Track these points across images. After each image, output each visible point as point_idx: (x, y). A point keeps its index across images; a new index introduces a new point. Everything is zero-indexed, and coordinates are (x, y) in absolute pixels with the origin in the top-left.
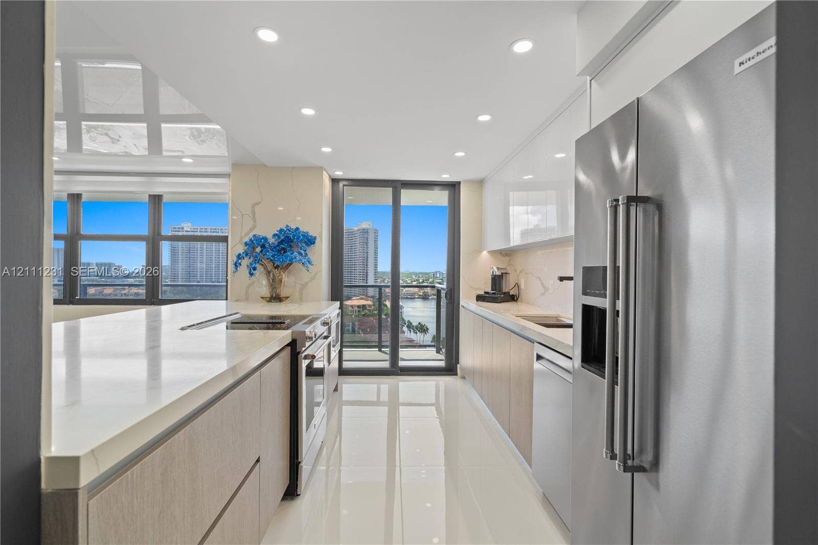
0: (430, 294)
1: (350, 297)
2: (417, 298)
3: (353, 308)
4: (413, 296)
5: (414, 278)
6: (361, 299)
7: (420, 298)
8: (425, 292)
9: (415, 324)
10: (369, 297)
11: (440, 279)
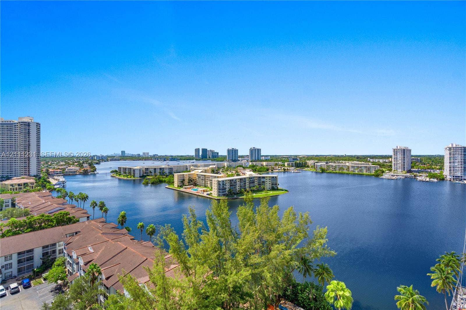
0: (89, 171)
1: (11, 178)
2: (79, 174)
3: (13, 186)
4: (74, 173)
5: (75, 160)
6: (23, 178)
7: (81, 174)
8: (85, 170)
9: (76, 194)
10: (31, 176)
11: (97, 161)
